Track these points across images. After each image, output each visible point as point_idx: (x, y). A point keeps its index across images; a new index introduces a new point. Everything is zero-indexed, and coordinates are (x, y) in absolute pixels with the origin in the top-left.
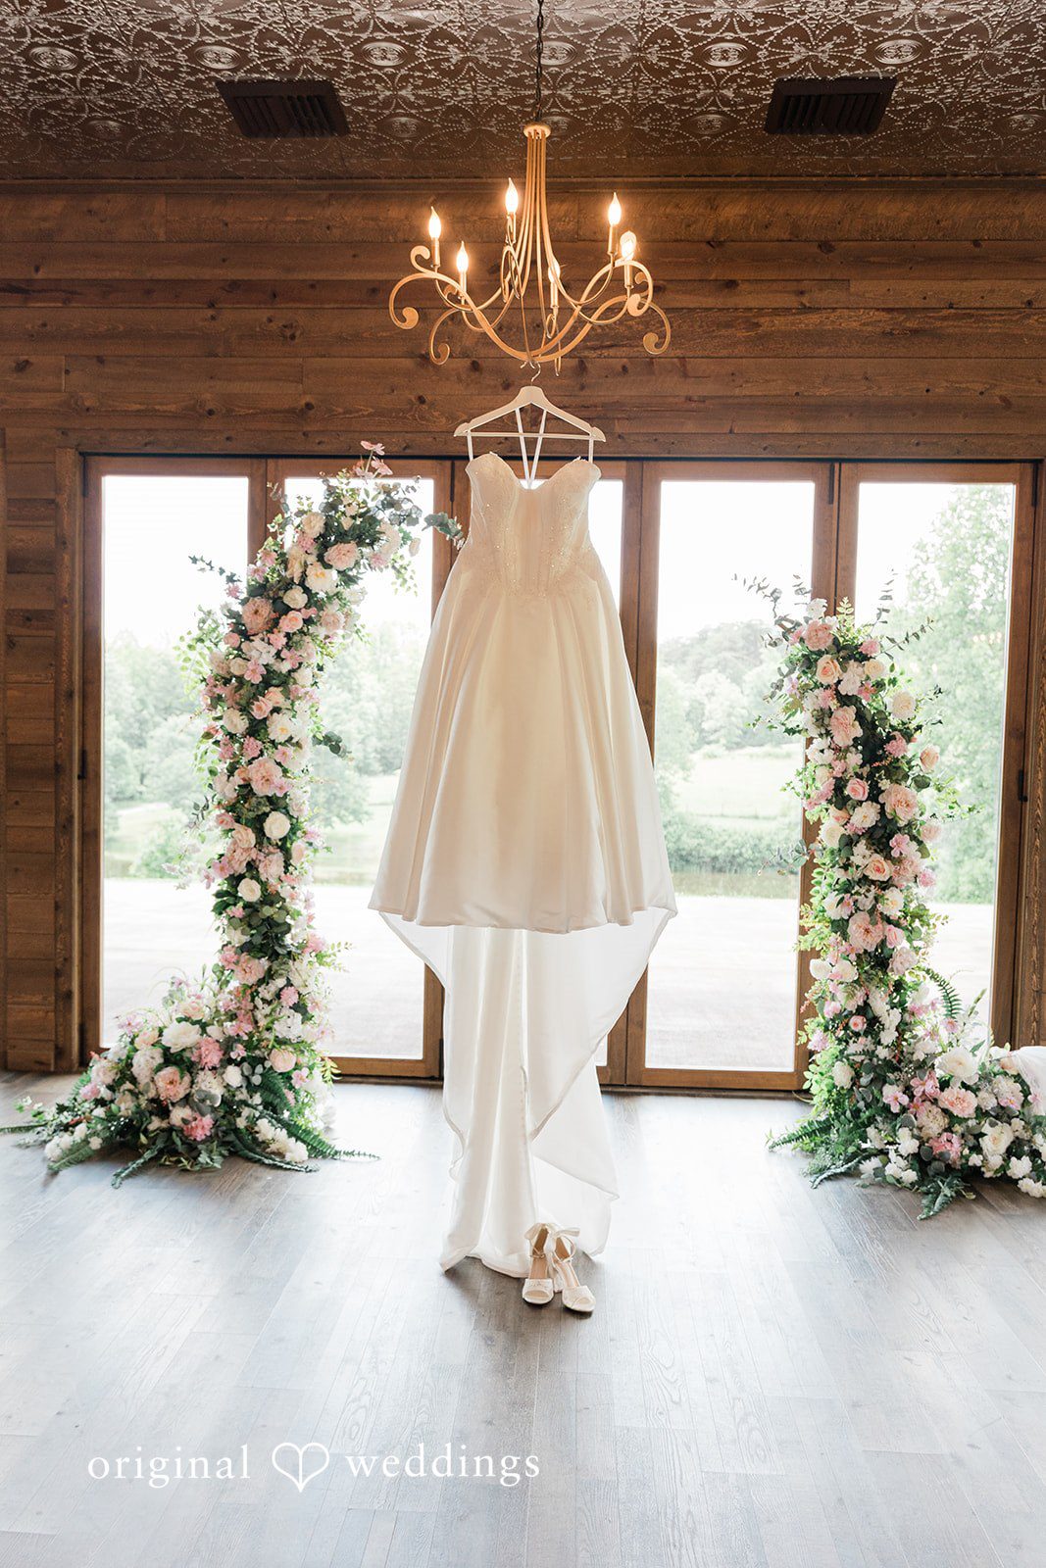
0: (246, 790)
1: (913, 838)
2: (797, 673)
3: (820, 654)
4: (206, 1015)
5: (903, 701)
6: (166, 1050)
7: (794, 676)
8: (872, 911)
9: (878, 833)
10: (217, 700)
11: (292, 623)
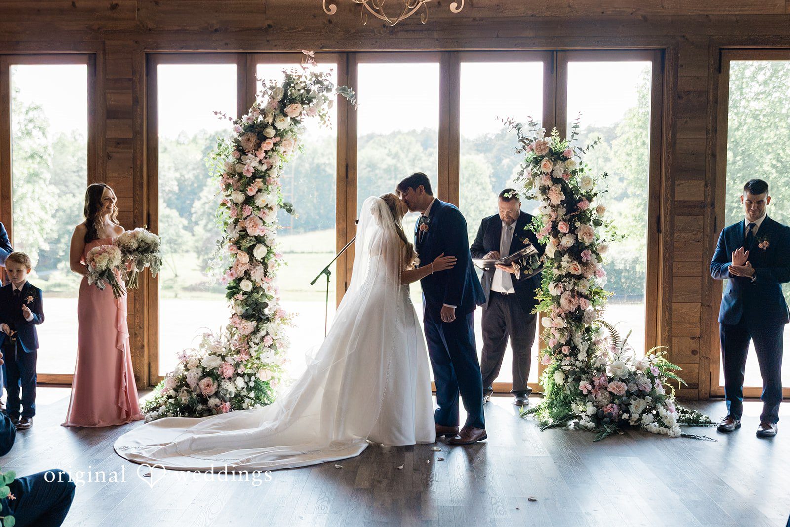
0: (244, 234)
1: (593, 252)
2: (531, 167)
3: (543, 157)
4: (223, 351)
5: (586, 180)
6: (204, 369)
7: (529, 169)
8: (572, 291)
9: (576, 249)
10: (228, 186)
11: (267, 145)
